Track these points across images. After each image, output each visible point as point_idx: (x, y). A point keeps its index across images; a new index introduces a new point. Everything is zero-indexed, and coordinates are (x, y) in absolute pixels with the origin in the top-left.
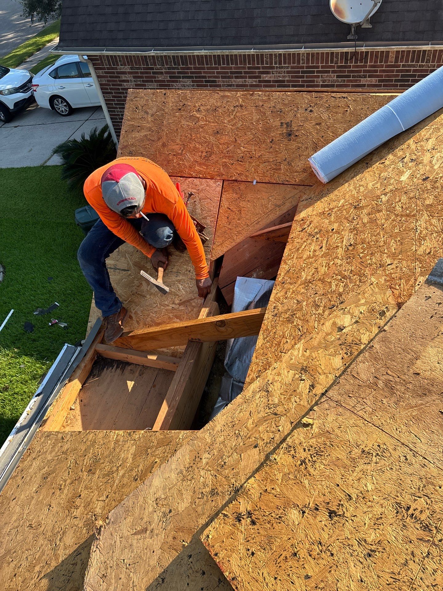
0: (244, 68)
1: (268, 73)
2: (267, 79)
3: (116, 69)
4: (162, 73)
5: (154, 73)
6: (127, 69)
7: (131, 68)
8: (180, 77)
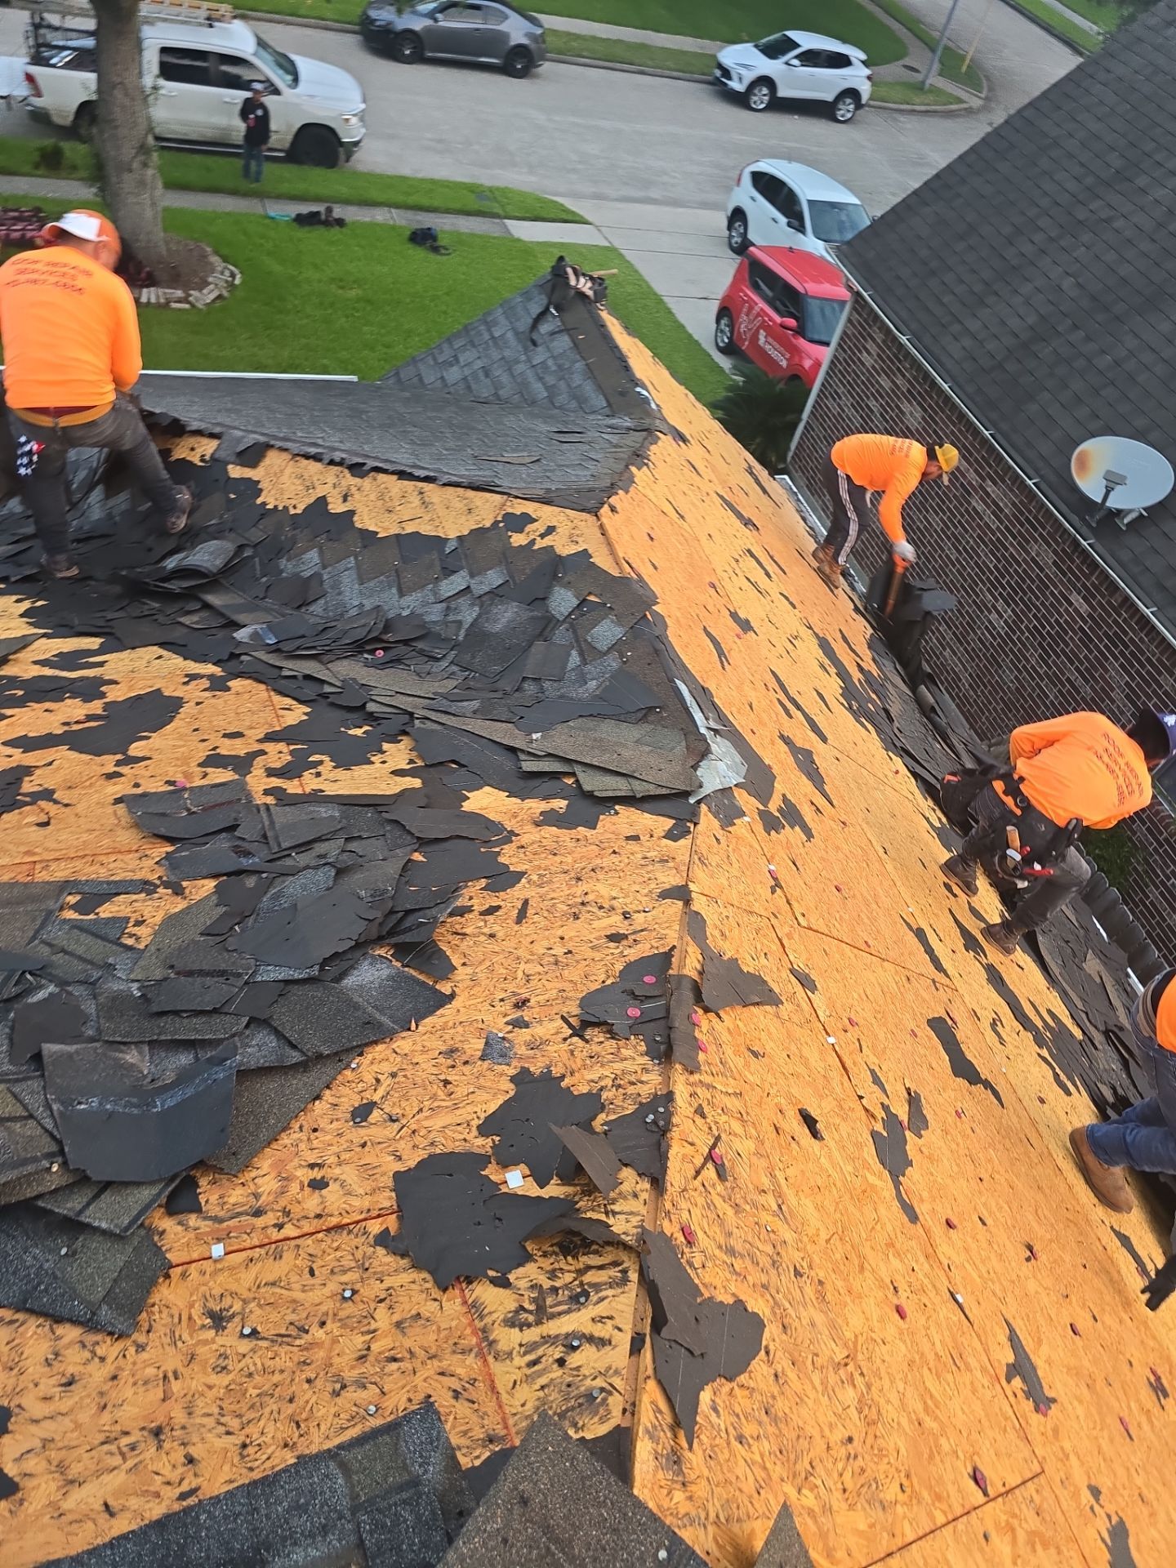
0: (978, 452)
1: (995, 483)
2: (989, 490)
3: (870, 327)
4: (904, 376)
5: (898, 369)
6: (879, 337)
7: (884, 342)
8: (915, 399)
